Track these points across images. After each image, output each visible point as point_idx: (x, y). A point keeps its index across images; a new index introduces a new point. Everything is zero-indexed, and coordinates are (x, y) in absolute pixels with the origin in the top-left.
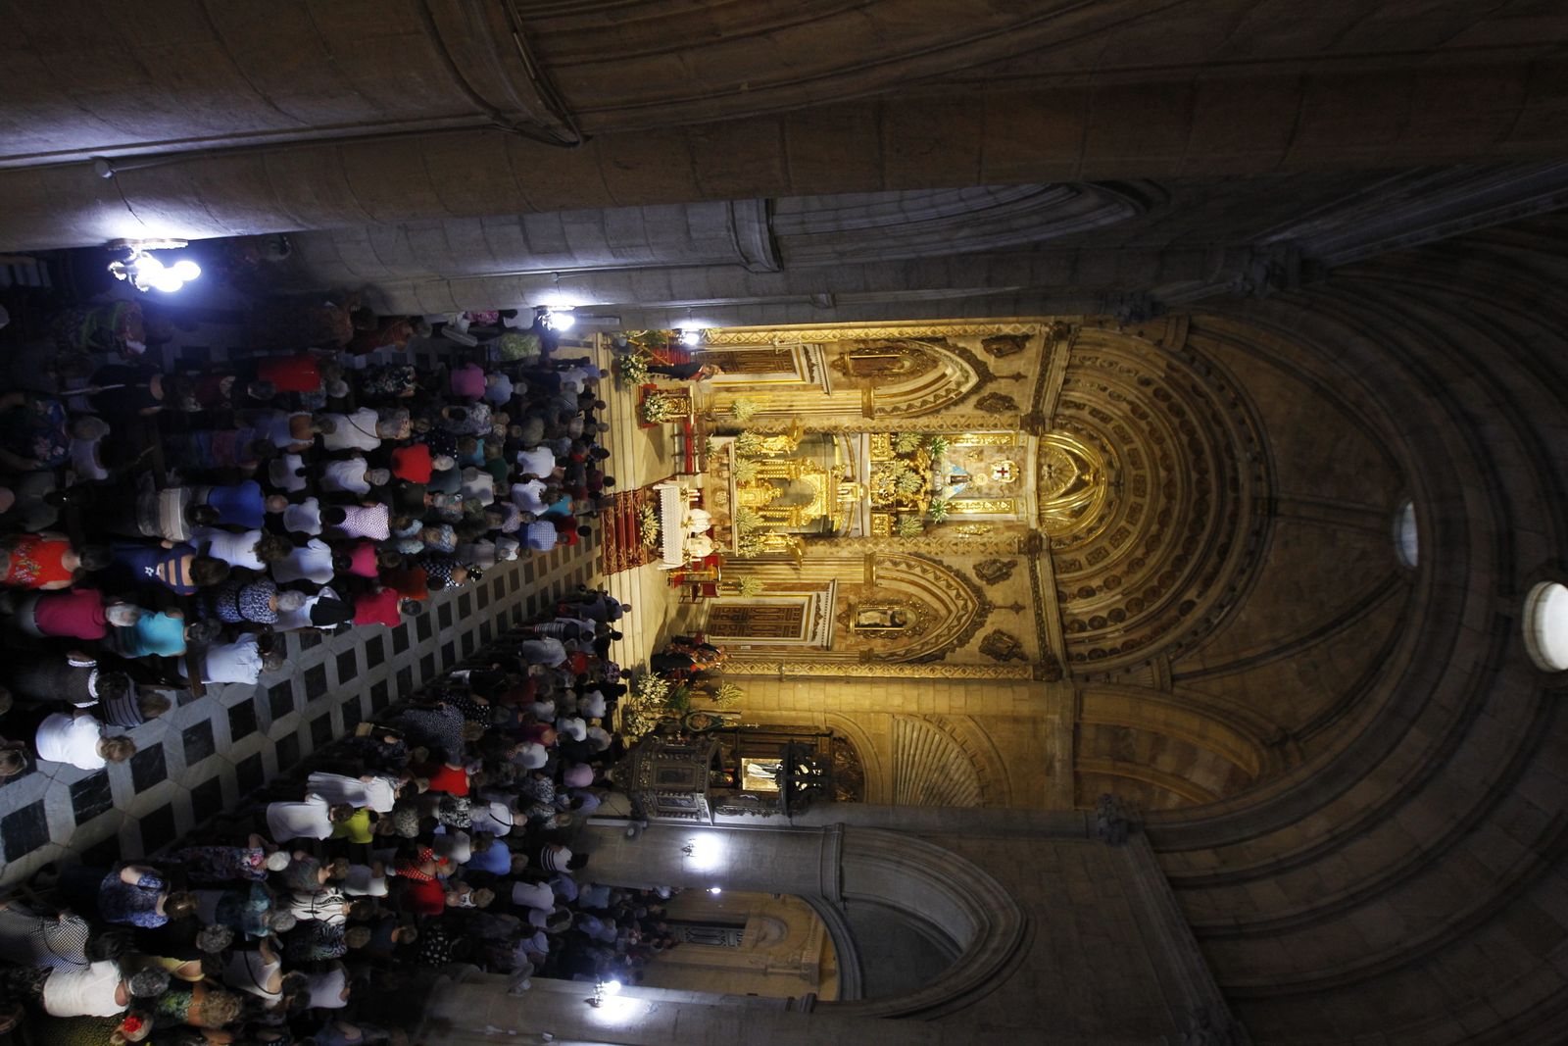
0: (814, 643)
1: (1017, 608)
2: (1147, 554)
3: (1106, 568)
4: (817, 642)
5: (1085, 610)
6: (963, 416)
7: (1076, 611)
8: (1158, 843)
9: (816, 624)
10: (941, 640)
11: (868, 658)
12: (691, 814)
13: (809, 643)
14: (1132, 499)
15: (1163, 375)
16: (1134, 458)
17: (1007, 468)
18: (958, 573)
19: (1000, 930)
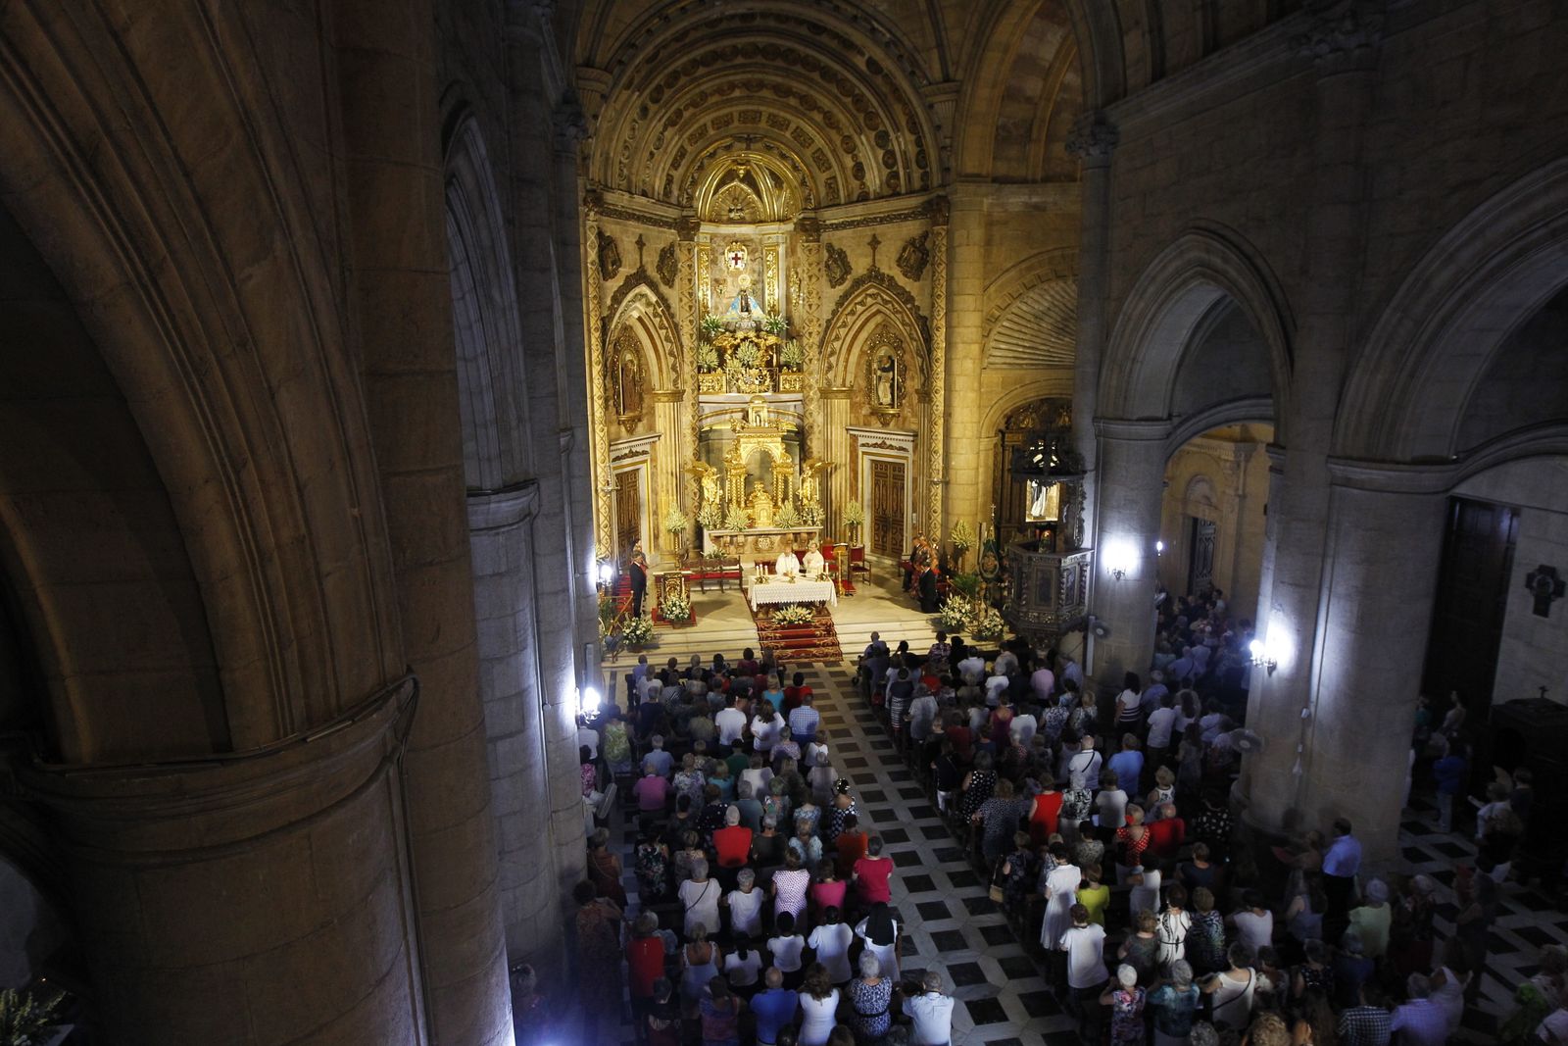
0: (911, 449)
1: (875, 243)
2: (819, 109)
3: (834, 151)
4: (909, 446)
5: (876, 173)
6: (681, 300)
7: (878, 182)
8: (1116, 94)
9: (891, 447)
10: (907, 321)
11: (926, 395)
12: (1082, 571)
13: (910, 455)
14: (763, 125)
15: (637, 93)
16: (722, 123)
17: (733, 255)
18: (840, 304)
19: (1204, 255)
